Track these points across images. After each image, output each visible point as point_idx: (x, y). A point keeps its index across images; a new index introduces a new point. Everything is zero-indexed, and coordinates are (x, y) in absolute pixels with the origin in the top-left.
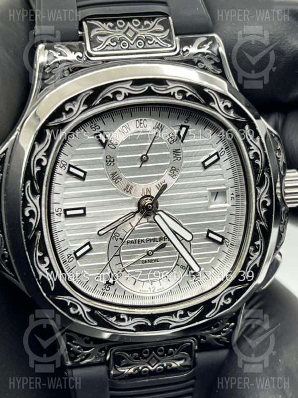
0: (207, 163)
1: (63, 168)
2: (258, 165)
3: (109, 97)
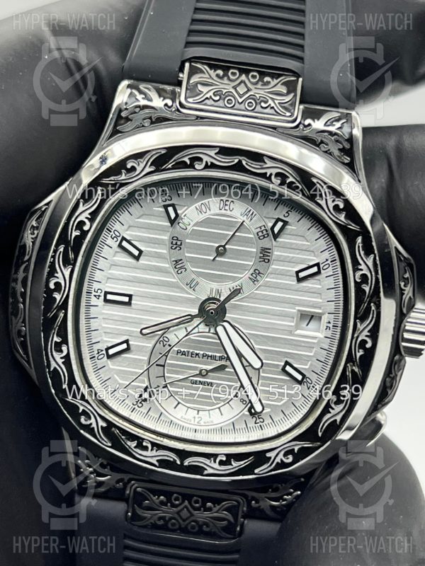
0: (302, 275)
1: (115, 239)
2: (364, 291)
3: (185, 162)
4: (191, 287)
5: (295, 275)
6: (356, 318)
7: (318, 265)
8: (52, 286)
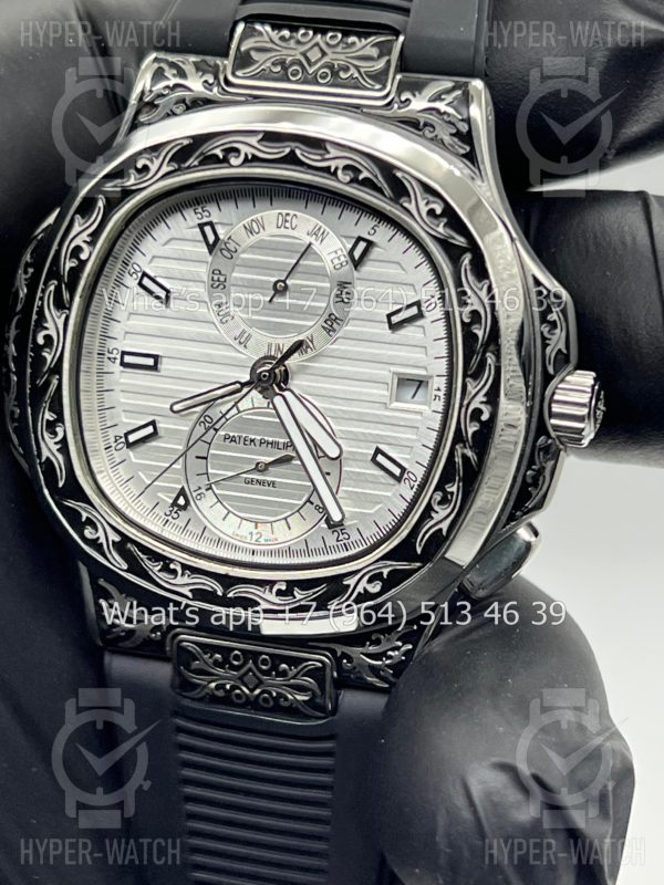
0: (395, 319)
1: (134, 276)
2: (476, 336)
3: (216, 156)
4: (240, 343)
5: (386, 320)
6: (465, 375)
7: (418, 304)
8: (41, 341)
